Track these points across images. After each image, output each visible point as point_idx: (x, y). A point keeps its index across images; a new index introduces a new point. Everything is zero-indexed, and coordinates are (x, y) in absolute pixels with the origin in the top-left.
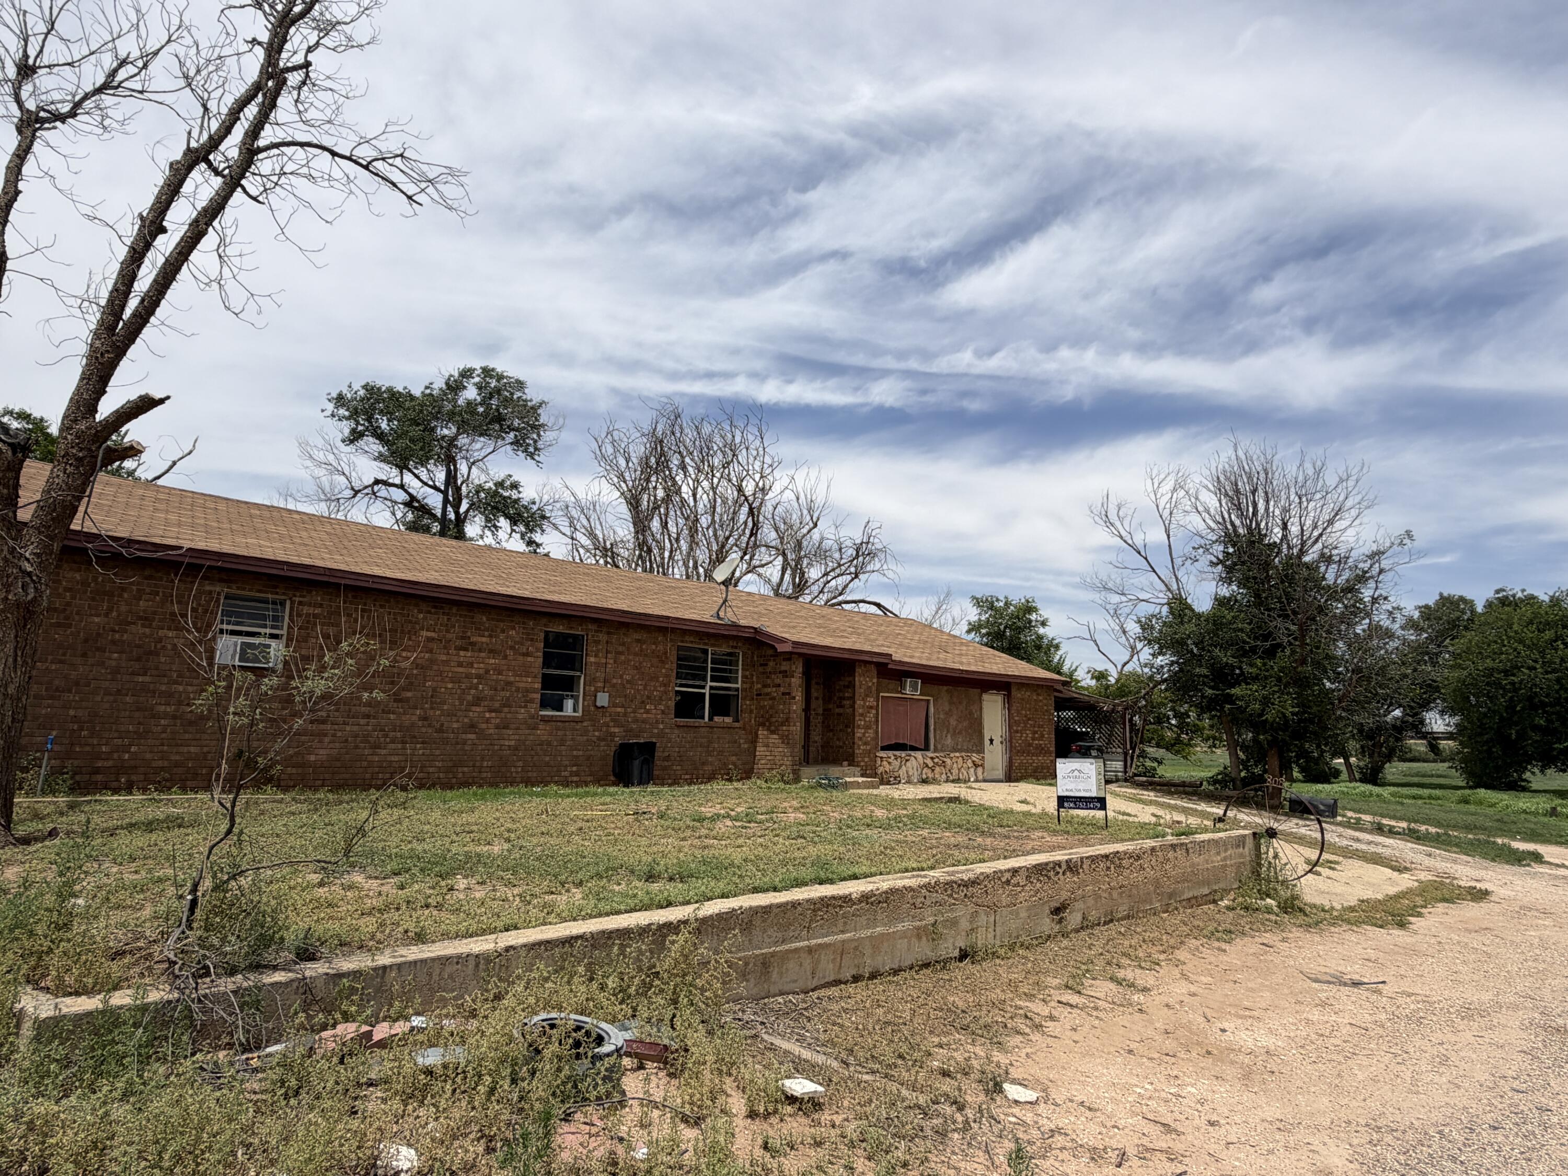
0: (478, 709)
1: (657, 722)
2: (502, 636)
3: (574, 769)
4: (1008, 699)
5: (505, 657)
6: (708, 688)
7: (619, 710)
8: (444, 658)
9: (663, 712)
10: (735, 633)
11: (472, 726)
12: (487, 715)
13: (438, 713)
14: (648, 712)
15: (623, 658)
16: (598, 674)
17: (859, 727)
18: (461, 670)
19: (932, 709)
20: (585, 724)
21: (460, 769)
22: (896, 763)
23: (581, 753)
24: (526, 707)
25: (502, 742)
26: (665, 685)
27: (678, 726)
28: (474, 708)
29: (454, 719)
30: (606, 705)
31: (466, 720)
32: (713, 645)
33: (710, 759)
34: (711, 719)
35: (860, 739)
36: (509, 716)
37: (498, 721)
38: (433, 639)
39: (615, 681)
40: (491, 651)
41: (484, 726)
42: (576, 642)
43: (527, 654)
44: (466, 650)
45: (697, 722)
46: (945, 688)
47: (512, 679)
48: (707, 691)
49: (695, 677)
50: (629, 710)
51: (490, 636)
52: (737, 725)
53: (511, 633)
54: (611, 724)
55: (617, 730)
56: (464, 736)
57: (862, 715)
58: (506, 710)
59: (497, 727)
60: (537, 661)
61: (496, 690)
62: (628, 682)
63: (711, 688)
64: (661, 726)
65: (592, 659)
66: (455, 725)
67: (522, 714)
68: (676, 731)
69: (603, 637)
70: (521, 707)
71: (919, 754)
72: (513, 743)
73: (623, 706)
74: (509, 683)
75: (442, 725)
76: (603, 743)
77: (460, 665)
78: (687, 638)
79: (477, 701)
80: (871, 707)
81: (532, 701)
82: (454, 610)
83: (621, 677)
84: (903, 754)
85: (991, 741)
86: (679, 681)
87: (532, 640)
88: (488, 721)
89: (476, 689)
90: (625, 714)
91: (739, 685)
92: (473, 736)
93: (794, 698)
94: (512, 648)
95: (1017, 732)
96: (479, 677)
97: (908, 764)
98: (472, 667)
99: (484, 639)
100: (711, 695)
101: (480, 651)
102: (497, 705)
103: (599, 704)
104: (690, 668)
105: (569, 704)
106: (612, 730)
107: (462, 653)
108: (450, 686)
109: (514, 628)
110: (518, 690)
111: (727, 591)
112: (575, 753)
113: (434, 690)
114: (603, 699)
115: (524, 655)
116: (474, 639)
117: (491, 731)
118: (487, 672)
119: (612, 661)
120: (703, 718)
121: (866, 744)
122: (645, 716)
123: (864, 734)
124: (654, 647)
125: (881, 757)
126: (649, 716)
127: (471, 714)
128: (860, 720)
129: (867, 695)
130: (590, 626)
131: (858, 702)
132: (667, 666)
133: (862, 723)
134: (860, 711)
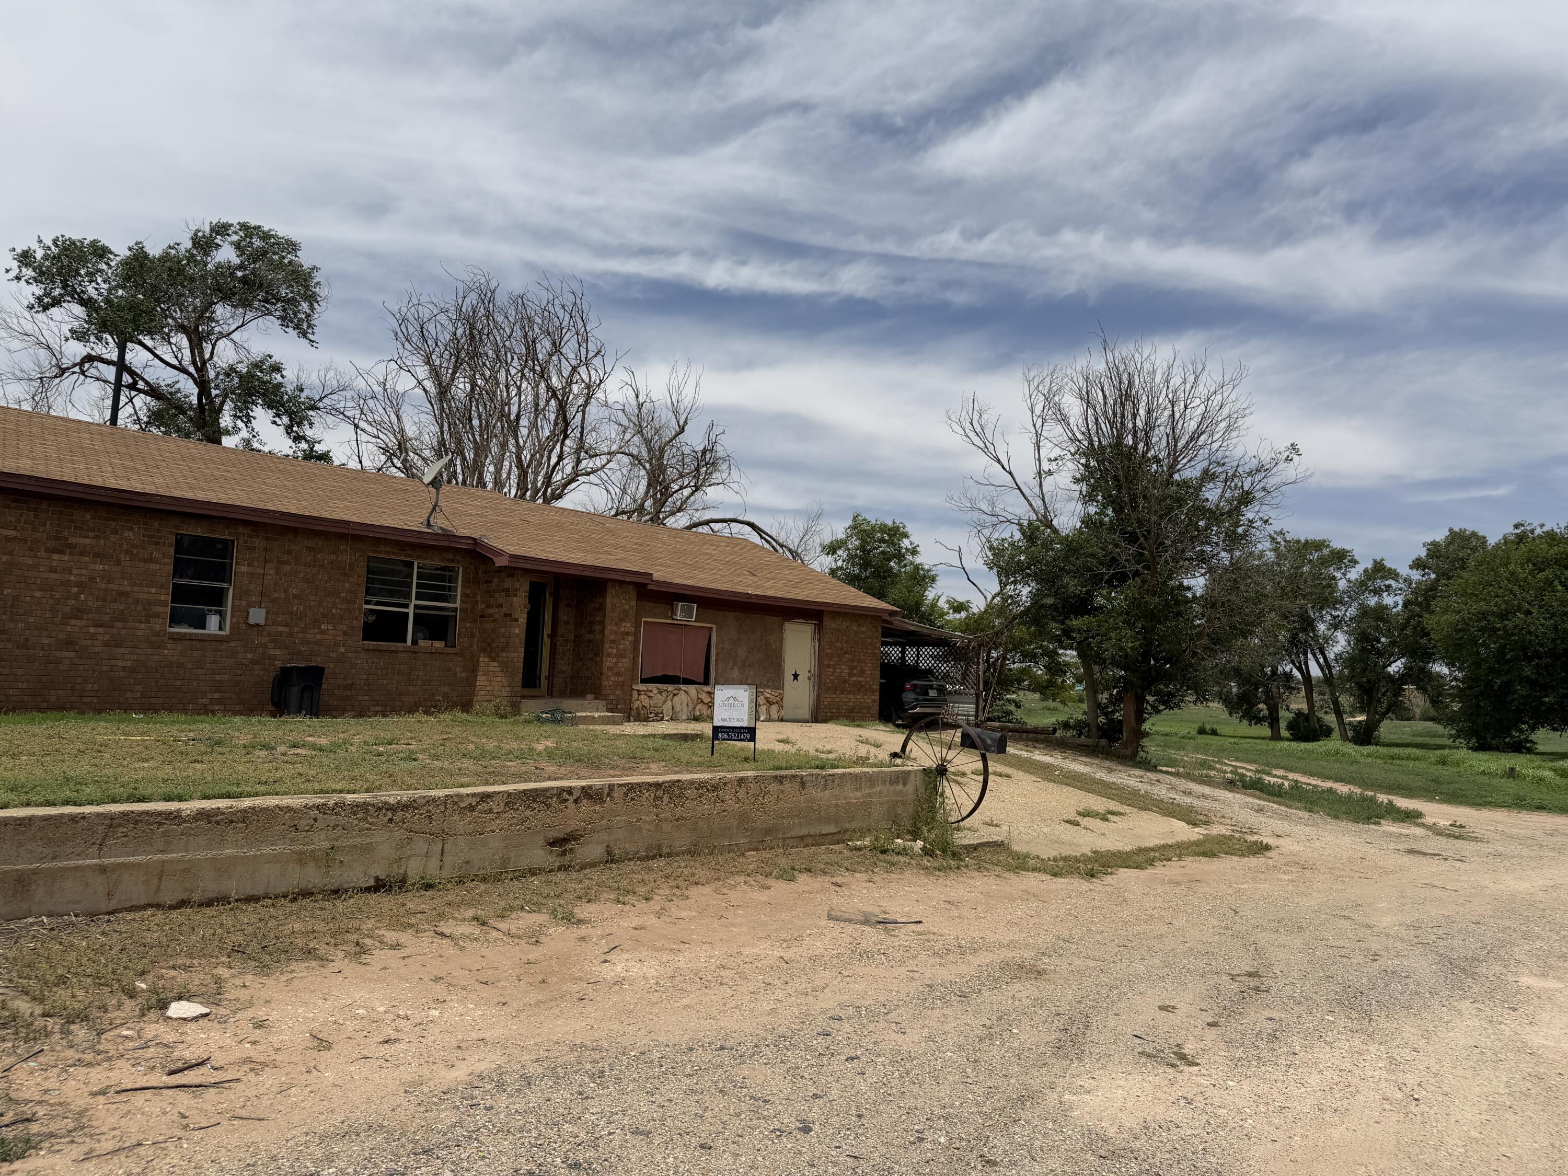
0: (78, 623)
1: (336, 645)
2: (113, 538)
3: (217, 696)
4: (819, 630)
5: (118, 563)
6: (412, 607)
7: (282, 629)
8: (30, 561)
9: (345, 633)
10: (446, 544)
11: (70, 643)
12: (92, 630)
13: (21, 625)
14: (323, 632)
15: (288, 568)
16: (252, 587)
17: (609, 655)
18: (53, 576)
19: (714, 638)
20: (233, 644)
21: (53, 692)
22: (658, 698)
23: (226, 678)
24: (147, 622)
25: (113, 662)
26: (348, 602)
27: (367, 650)
28: (73, 622)
29: (45, 633)
30: (262, 622)
31: (61, 635)
32: (418, 558)
33: (411, 688)
34: (415, 642)
35: (610, 669)
36: (123, 632)
37: (107, 637)
38: (14, 539)
39: (276, 595)
40: (97, 555)
41: (88, 643)
42: (225, 549)
43: (151, 560)
44: (62, 552)
45: (393, 645)
46: (733, 614)
47: (128, 589)
48: (411, 611)
49: (392, 594)
50: (296, 630)
51: (97, 537)
52: (450, 650)
53: (127, 534)
54: (271, 645)
55: (277, 652)
56: (58, 654)
57: (614, 642)
58: (119, 624)
59: (106, 644)
60: (164, 567)
61: (105, 601)
62: (295, 596)
63: (416, 606)
64: (342, 650)
65: (244, 569)
66: (46, 641)
67: (142, 629)
68: (363, 655)
69: (259, 543)
70: (141, 622)
71: (692, 689)
72: (129, 663)
73: (287, 625)
74: (122, 594)
75: (27, 640)
76: (257, 667)
77: (53, 570)
78: (381, 548)
79: (77, 613)
80: (627, 634)
81: (157, 615)
82: (44, 505)
83: (286, 591)
84: (671, 687)
85: (796, 676)
86: (369, 598)
87: (157, 543)
88: (93, 637)
89: (77, 598)
90: (290, 634)
91: (458, 605)
92: (72, 654)
93: (517, 620)
94: (127, 552)
95: (829, 666)
96: (79, 585)
97: (676, 698)
98: (70, 573)
99: (87, 541)
100: (415, 614)
101: (82, 554)
102: (107, 618)
103: (251, 621)
104: (384, 582)
105: (213, 621)
106: (272, 652)
107: (55, 556)
108: (38, 594)
109: (131, 529)
110: (137, 602)
111: (438, 494)
112: (218, 677)
113: (16, 598)
114: (257, 616)
115: (145, 561)
116: (73, 540)
117: (96, 649)
118: (92, 579)
119: (272, 572)
120: (405, 641)
121: (618, 674)
122: (319, 637)
123: (616, 663)
124: (333, 557)
125: (638, 691)
126: (325, 637)
127: (69, 629)
128: (611, 647)
129: (622, 620)
130: (241, 530)
131: (609, 627)
132: (352, 580)
133: (615, 651)
134: (612, 637)
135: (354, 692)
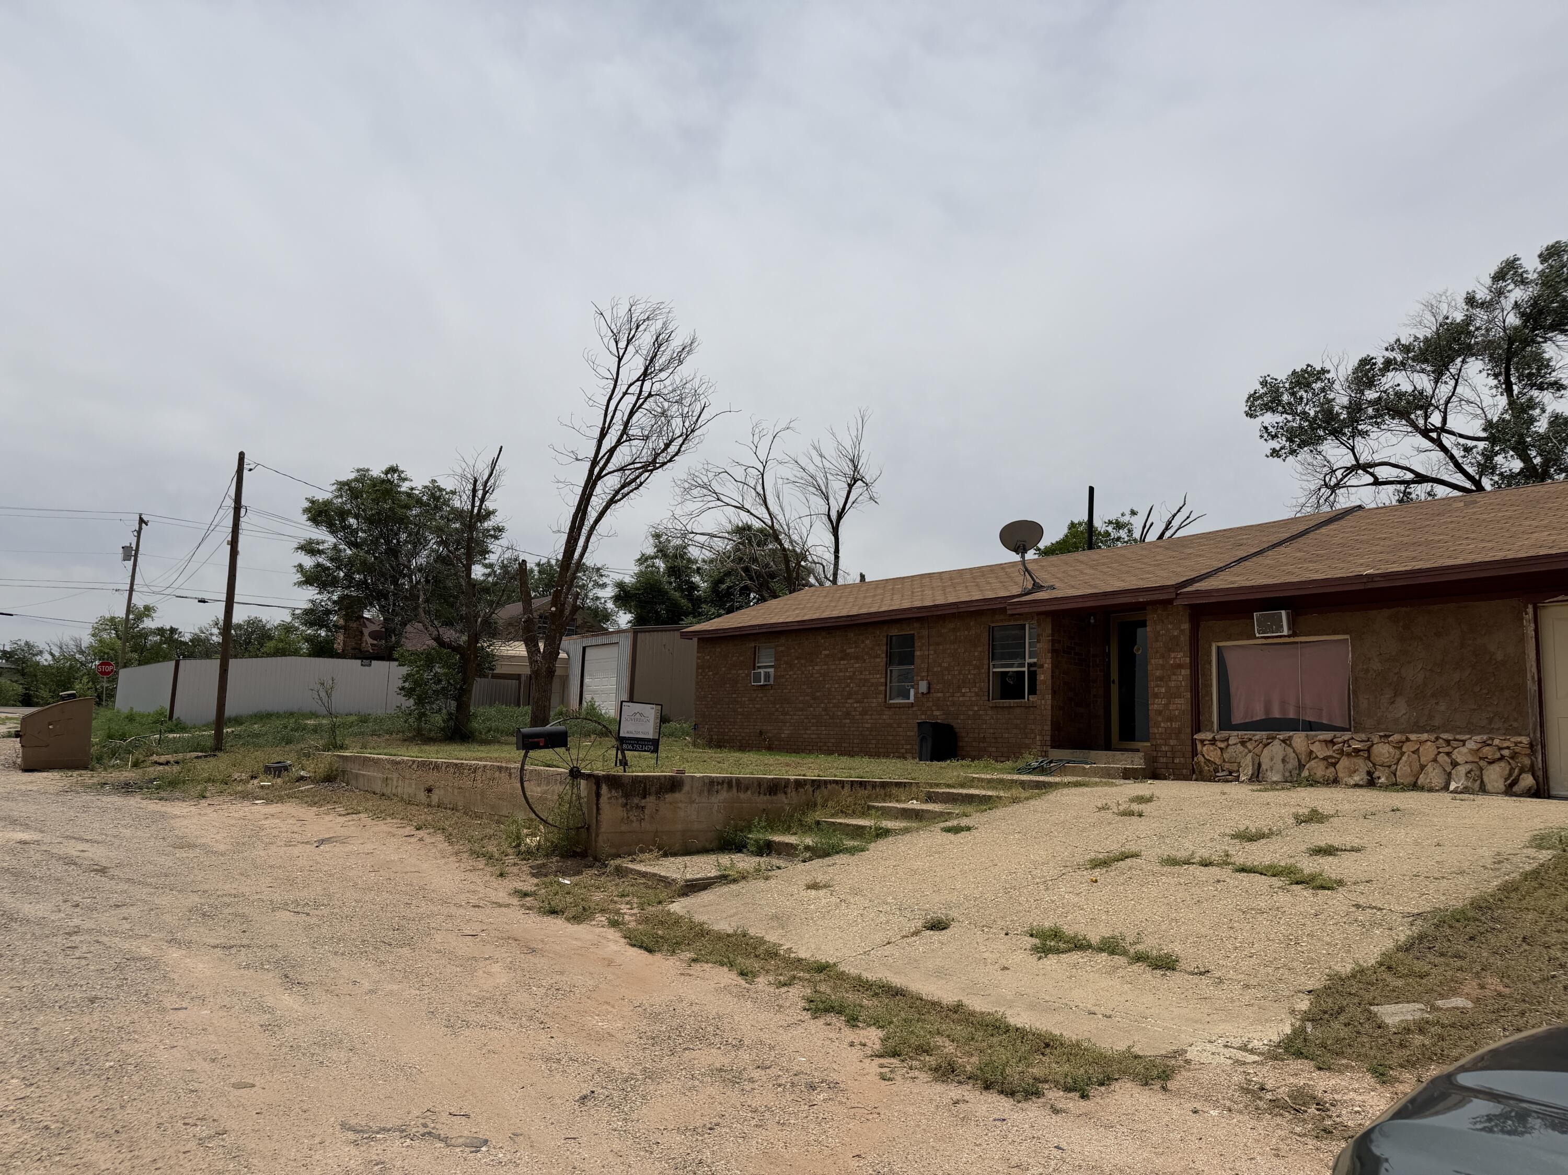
0: (850, 701)
1: (972, 704)
2: (862, 646)
3: (908, 747)
5: (864, 661)
6: (1028, 666)
7: (939, 695)
8: (833, 667)
9: (979, 695)
11: (848, 714)
12: (854, 705)
13: (831, 705)
14: (963, 695)
15: (941, 647)
16: (923, 666)
17: (1156, 696)
18: (841, 674)
19: (1351, 656)
20: (916, 709)
22: (1236, 750)
23: (912, 734)
24: (876, 697)
25: (863, 725)
26: (978, 668)
27: (992, 708)
28: (847, 701)
29: (839, 709)
30: (927, 692)
33: (1026, 741)
34: (1029, 698)
35: (1159, 713)
36: (867, 705)
37: (860, 709)
38: (828, 655)
39: (935, 670)
40: (855, 658)
41: (853, 713)
42: (910, 641)
43: (877, 656)
44: (844, 659)
45: (1015, 702)
47: (868, 677)
48: (1027, 669)
49: (1011, 655)
50: (948, 695)
51: (856, 647)
53: (868, 642)
54: (934, 708)
55: (939, 714)
57: (1161, 679)
58: (865, 701)
59: (860, 714)
60: (881, 660)
61: (858, 686)
62: (947, 669)
64: (976, 708)
65: (920, 653)
66: (839, 714)
67: (874, 703)
68: (990, 712)
69: (925, 633)
70: (874, 698)
72: (869, 725)
73: (944, 692)
74: (866, 680)
75: (833, 714)
77: (841, 671)
78: (998, 617)
79: (848, 695)
80: (1180, 666)
81: (880, 693)
82: (838, 633)
83: (940, 665)
84: (1259, 735)
86: (994, 662)
87: (879, 644)
88: (855, 709)
89: (848, 686)
90: (944, 699)
92: (848, 721)
94: (867, 653)
96: (850, 678)
98: (847, 671)
99: (853, 650)
100: (1030, 672)
101: (851, 658)
102: (859, 697)
103: (922, 691)
104: (1004, 646)
106: (936, 714)
107: (842, 662)
108: (836, 686)
109: (869, 638)
110: (872, 685)
112: (909, 734)
114: (925, 686)
115: (874, 657)
116: (846, 651)
117: (856, 717)
118: (853, 673)
119: (932, 652)
120: (1023, 698)
121: (1170, 719)
122: (961, 699)
123: (1167, 705)
124: (966, 633)
125: (1202, 741)
126: (965, 698)
127: (847, 705)
128: (1157, 686)
129: (1170, 650)
130: (916, 625)
131: (1153, 661)
132: (979, 649)
133: (1163, 690)
134: (1158, 673)
135: (985, 745)
